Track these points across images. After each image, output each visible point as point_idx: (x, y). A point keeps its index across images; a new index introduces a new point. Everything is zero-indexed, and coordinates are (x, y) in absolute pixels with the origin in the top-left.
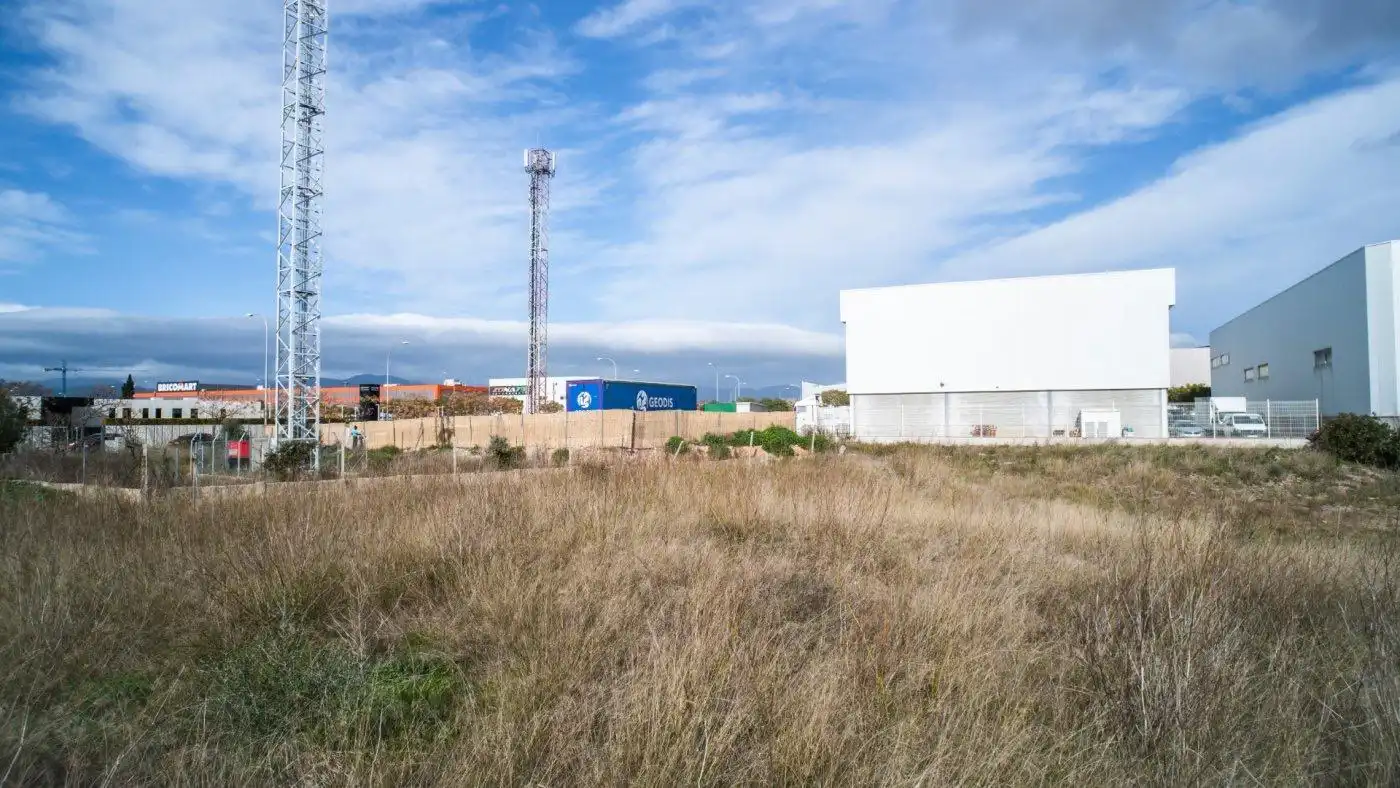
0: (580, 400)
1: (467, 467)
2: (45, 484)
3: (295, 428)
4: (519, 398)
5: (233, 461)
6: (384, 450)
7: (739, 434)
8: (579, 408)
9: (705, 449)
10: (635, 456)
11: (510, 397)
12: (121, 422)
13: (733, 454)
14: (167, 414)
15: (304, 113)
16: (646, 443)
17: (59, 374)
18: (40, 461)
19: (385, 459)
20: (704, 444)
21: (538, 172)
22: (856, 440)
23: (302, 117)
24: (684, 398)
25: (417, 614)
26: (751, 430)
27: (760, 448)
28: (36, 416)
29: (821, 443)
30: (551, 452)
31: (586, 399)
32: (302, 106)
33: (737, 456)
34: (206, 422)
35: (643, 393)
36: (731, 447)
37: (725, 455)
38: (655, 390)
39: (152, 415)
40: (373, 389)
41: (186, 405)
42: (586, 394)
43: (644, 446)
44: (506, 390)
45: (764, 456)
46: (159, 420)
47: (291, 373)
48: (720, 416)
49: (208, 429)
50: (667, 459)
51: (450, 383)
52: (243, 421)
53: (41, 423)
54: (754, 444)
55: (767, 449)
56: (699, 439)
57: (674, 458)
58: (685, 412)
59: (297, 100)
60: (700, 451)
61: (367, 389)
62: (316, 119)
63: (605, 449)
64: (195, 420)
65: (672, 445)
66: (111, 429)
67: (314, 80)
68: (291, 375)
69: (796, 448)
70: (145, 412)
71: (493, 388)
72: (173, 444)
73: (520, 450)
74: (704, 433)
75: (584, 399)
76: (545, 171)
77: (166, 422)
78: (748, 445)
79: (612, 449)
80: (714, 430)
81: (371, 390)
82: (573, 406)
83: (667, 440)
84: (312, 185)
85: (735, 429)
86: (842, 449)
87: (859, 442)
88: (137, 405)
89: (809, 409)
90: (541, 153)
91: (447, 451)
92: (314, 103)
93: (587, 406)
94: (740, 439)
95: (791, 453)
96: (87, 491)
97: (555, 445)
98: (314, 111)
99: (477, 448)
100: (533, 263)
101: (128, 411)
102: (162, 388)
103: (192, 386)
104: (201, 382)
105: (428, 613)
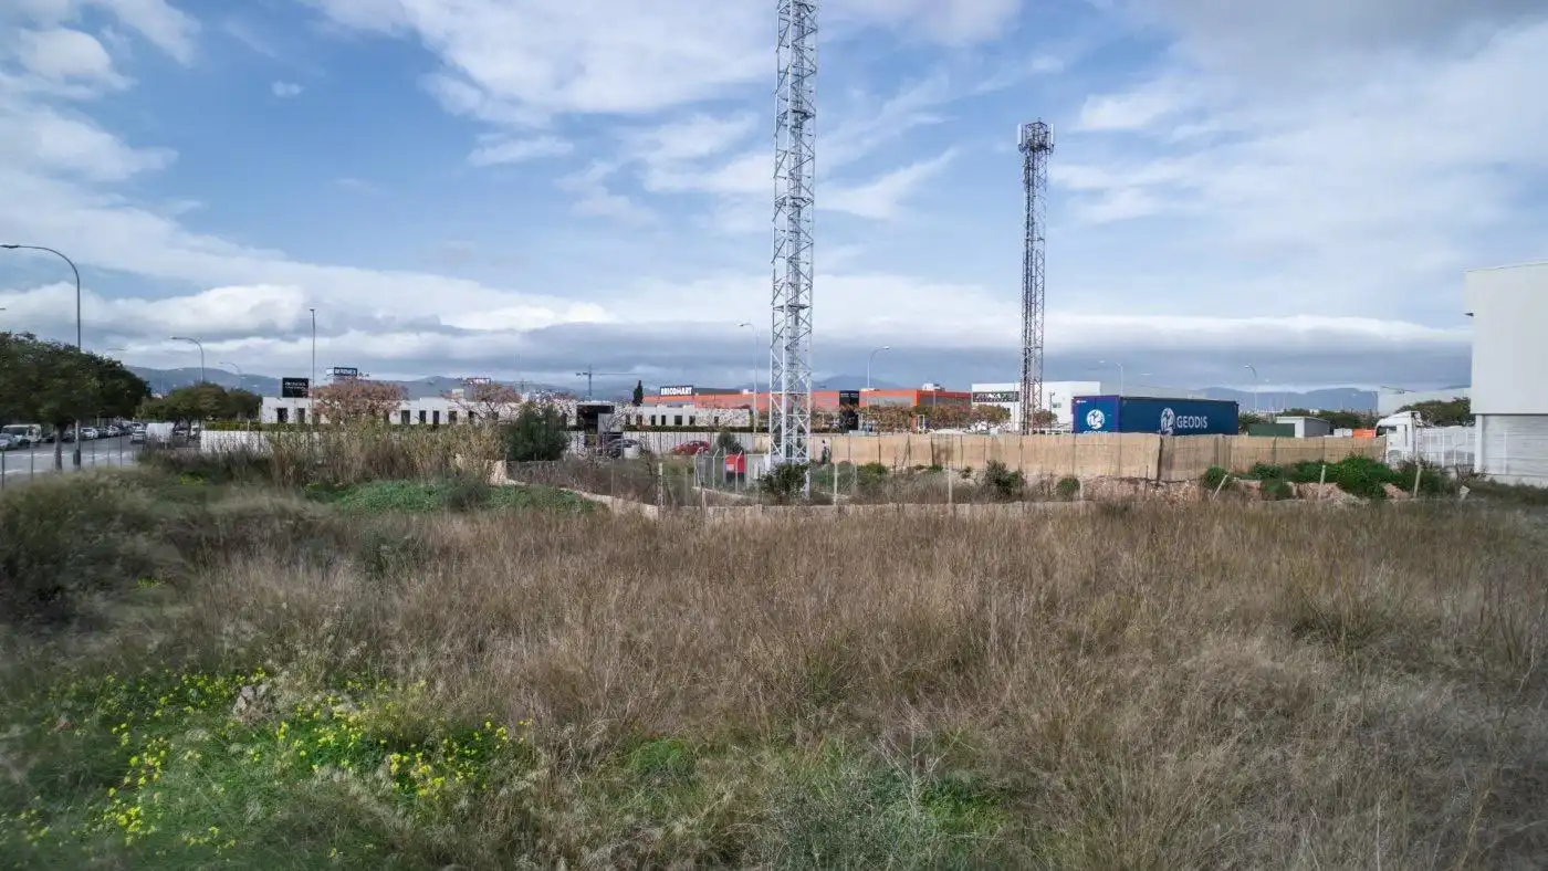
0: (1090, 419)
1: (963, 495)
2: (585, 495)
3: (787, 446)
4: (1005, 405)
5: (730, 476)
6: (871, 467)
7: (1302, 466)
8: (1090, 428)
9: (1256, 484)
10: (1159, 491)
11: (996, 404)
12: (634, 429)
13: (1294, 492)
14: (670, 422)
15: (796, 119)
16: (1175, 475)
17: (586, 377)
18: (581, 472)
19: (871, 481)
20: (1255, 478)
21: (1033, 149)
22: (1487, 479)
23: (794, 123)
24: (1222, 417)
25: (942, 705)
26: (1321, 462)
27: (1333, 485)
28: (573, 422)
29: (1429, 481)
30: (1056, 481)
31: (1097, 419)
32: (794, 111)
33: (1300, 495)
34: (702, 429)
35: (1170, 412)
36: (1290, 483)
37: (1284, 493)
38: (1183, 407)
39: (659, 422)
40: (853, 395)
41: (687, 411)
42: (1098, 412)
43: (1173, 479)
44: (991, 396)
45: (1341, 498)
46: (664, 428)
47: (784, 389)
48: (1275, 443)
49: (704, 437)
50: (1205, 499)
51: (929, 387)
52: (733, 429)
53: (576, 428)
54: (1326, 481)
55: (1345, 487)
56: (1245, 469)
57: (1215, 496)
58: (1228, 437)
59: (789, 106)
60: (1248, 487)
61: (846, 395)
62: (808, 123)
63: (1122, 479)
64: (693, 428)
65: (1211, 479)
66: (627, 435)
67: (806, 82)
68: (783, 392)
69: (1390, 488)
70: (653, 419)
71: (975, 394)
72: (676, 452)
73: (1017, 475)
74: (1254, 462)
75: (1096, 418)
76: (1042, 147)
77: (669, 429)
78: (1318, 481)
79: (1132, 481)
80: (1266, 461)
81: (851, 399)
82: (1080, 426)
83: (1203, 471)
84: (804, 194)
85: (1297, 459)
86: (1464, 491)
87: (1493, 482)
88: (646, 411)
89: (1400, 429)
90: (1037, 126)
91: (937, 475)
92: (805, 107)
93: (1099, 426)
94: (1305, 472)
95: (1383, 494)
96: (615, 504)
97: (1062, 472)
98: (806, 116)
99: (968, 470)
100: (1028, 255)
101: (640, 418)
102: (665, 391)
103: (688, 391)
104: (697, 386)
105: (955, 706)
